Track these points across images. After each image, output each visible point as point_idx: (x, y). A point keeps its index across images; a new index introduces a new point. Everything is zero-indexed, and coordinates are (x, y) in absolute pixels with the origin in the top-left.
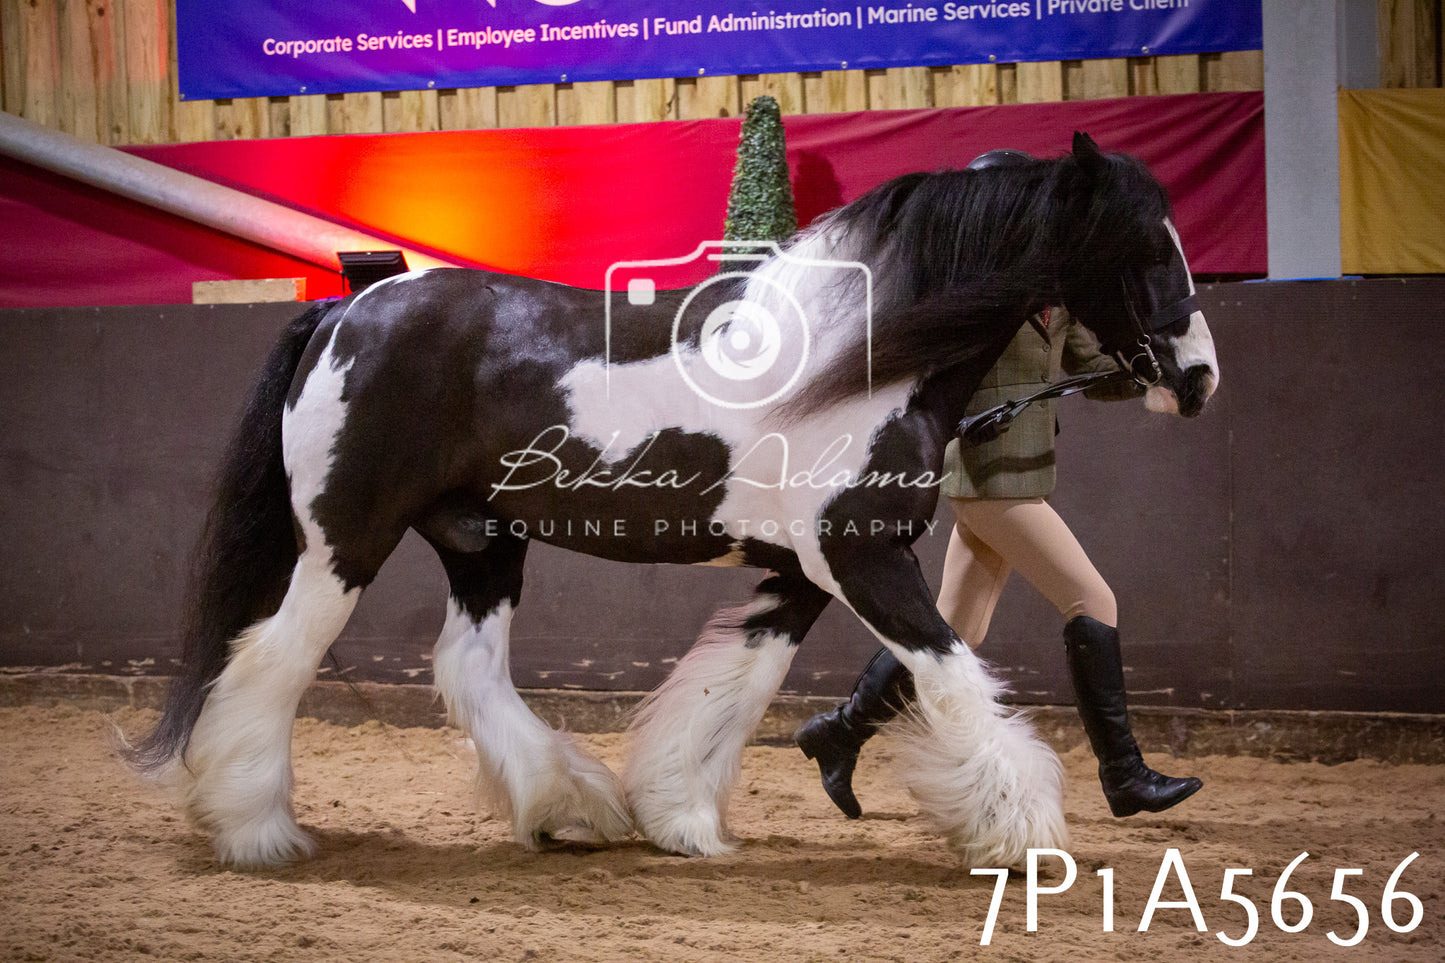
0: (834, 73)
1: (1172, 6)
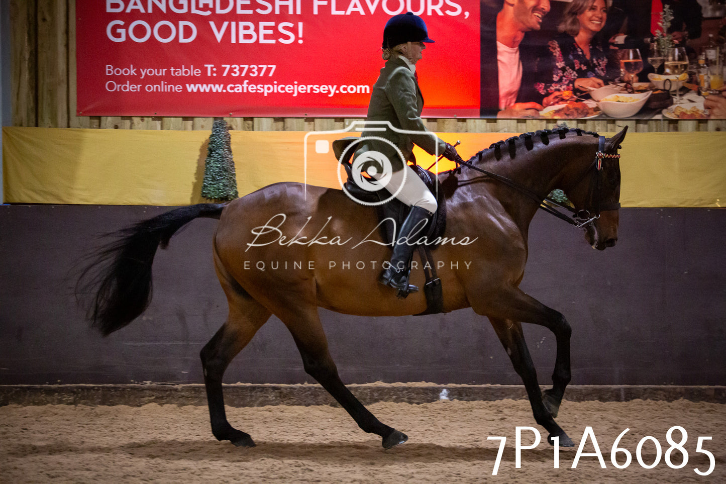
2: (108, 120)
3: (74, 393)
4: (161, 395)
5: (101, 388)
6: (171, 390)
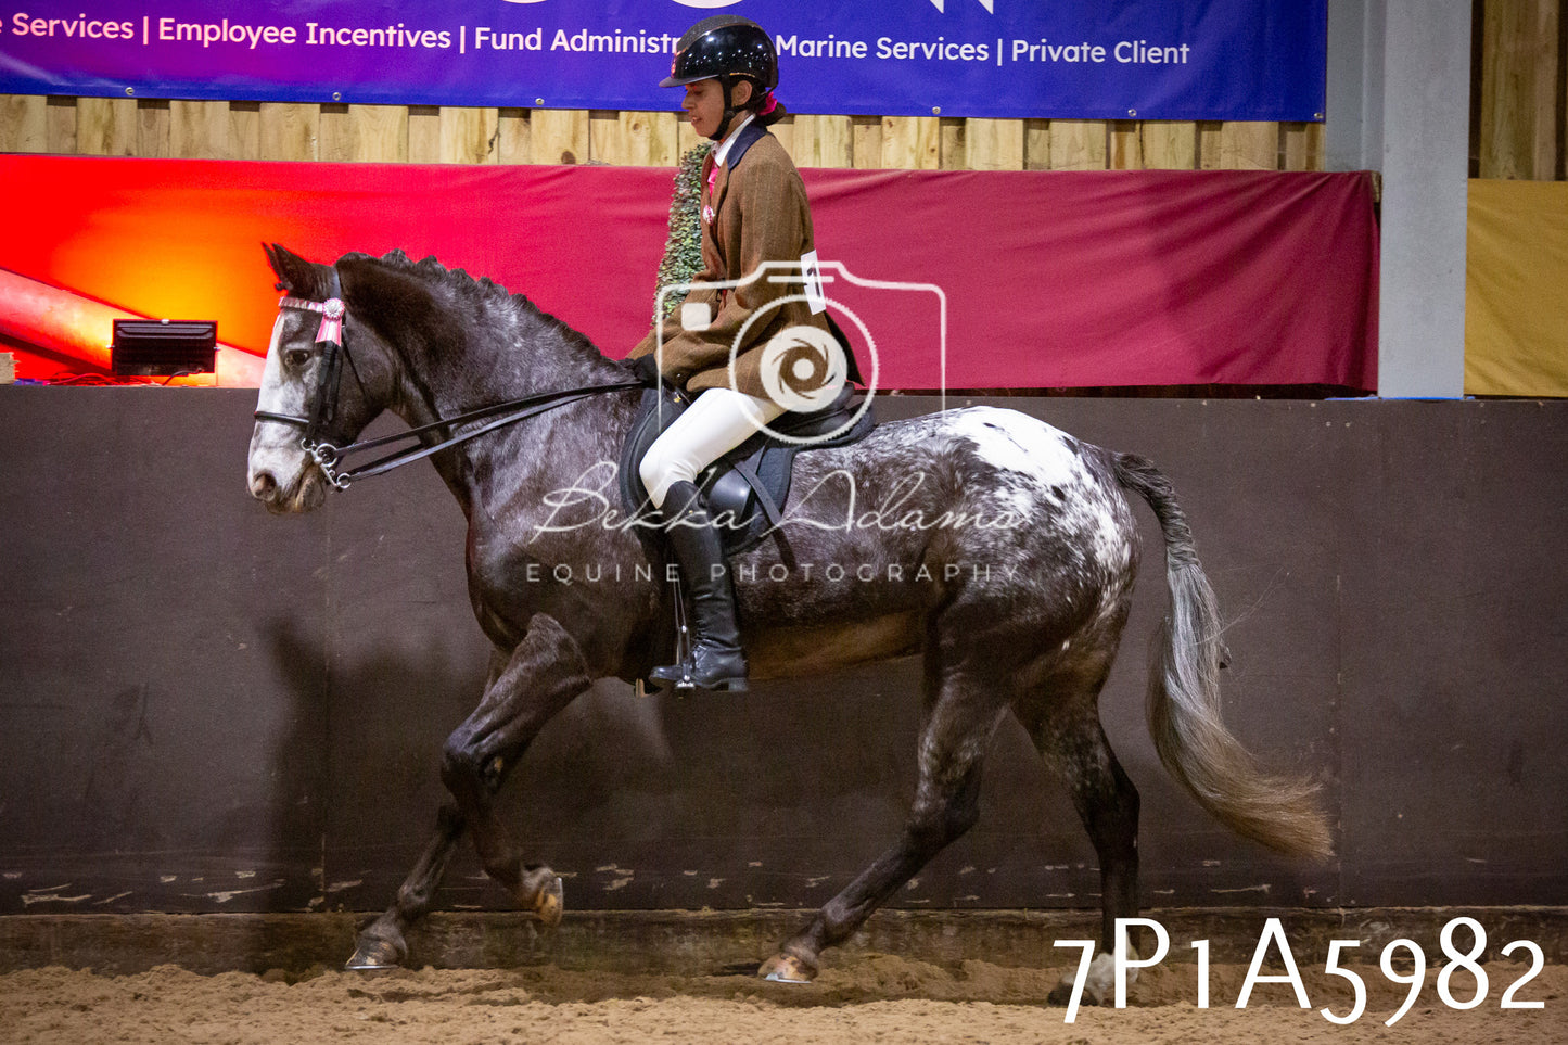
1: (1166, 61)
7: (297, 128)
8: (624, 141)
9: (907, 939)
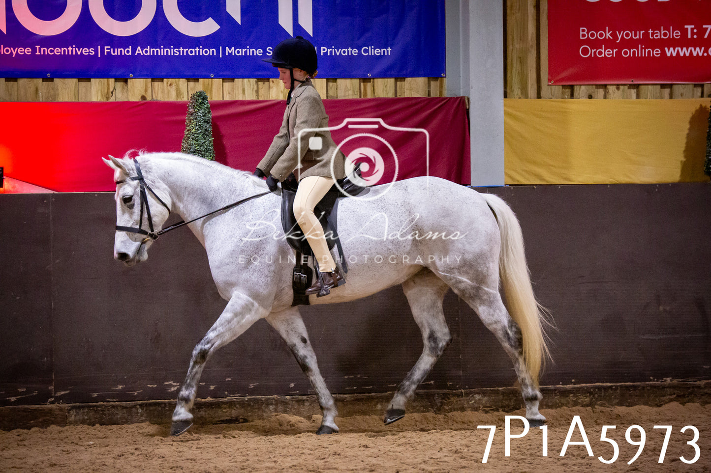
0: (206, 80)
1: (382, 54)
2: (581, 89)
3: (591, 393)
4: (682, 393)
5: (619, 388)
6: (693, 387)
7: (33, 89)
8: (166, 91)
9: (290, 407)
